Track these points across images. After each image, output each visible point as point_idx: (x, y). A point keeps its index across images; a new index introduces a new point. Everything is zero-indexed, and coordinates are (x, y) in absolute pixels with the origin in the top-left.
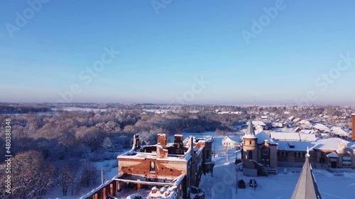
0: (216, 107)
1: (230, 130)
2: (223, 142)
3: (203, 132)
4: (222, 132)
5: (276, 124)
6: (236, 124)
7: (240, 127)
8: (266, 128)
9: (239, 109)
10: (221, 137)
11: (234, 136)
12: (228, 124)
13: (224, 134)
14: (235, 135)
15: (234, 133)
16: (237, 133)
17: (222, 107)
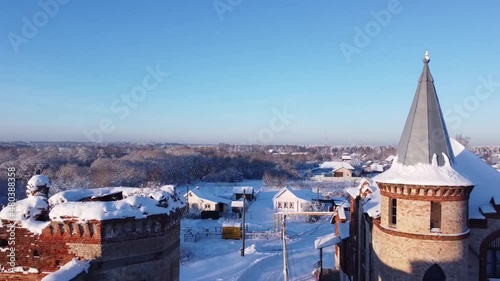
0: (270, 147)
1: (290, 177)
2: (276, 201)
3: (240, 180)
4: (276, 180)
5: (373, 167)
6: (302, 167)
7: (309, 171)
8: (356, 173)
9: (303, 149)
10: (274, 189)
11: (299, 188)
12: (286, 167)
13: (280, 185)
14: (302, 186)
15: (299, 182)
16: (306, 182)
17: (278, 147)
